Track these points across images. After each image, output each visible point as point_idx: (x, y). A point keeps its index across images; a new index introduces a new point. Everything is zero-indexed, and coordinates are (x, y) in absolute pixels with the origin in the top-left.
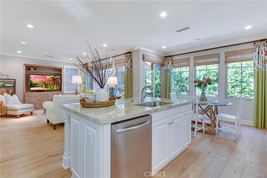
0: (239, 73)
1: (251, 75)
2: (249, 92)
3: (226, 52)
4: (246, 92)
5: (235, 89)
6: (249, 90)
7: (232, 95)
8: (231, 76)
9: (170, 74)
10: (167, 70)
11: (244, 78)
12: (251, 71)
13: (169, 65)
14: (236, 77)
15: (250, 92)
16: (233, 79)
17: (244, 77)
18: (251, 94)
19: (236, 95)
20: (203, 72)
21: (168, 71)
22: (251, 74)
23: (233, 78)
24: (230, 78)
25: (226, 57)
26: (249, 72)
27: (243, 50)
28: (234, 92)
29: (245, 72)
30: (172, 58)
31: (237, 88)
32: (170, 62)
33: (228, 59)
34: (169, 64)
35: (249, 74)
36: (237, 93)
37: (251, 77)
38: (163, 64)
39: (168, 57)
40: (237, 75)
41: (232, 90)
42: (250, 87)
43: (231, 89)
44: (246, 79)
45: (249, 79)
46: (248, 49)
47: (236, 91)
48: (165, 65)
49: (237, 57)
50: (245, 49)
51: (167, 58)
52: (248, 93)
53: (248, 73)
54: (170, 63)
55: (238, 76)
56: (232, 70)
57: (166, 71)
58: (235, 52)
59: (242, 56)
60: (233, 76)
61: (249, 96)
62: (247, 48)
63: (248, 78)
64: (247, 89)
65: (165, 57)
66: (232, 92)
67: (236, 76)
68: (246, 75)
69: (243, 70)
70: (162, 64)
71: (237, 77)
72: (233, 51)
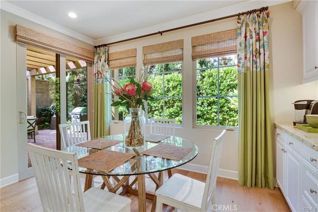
0: (216, 85)
1: (230, 88)
2: (227, 111)
3: (194, 38)
4: (225, 112)
5: (212, 107)
6: (228, 108)
7: (208, 116)
8: (206, 88)
9: (103, 81)
10: (99, 73)
11: (221, 92)
12: (229, 82)
13: (101, 63)
14: (212, 91)
15: (229, 111)
16: (209, 93)
17: (222, 90)
18: (230, 115)
19: (212, 116)
20: (172, 83)
21: (100, 75)
22: (230, 86)
23: (210, 91)
24: (206, 92)
25: (193, 47)
26: (228, 83)
27: (220, 32)
28: (211, 111)
29: (223, 83)
30: (107, 50)
31: (214, 107)
32: (103, 57)
33: (197, 50)
34: (100, 60)
35: (228, 86)
36: (214, 113)
37: (230, 90)
38: (92, 61)
39: (99, 46)
40: (213, 87)
41: (209, 109)
42: (229, 105)
43: (207, 107)
44: (224, 92)
45: (227, 93)
46: (229, 30)
47: (213, 110)
48: (95, 62)
49: (211, 48)
50: (224, 31)
51: (98, 49)
52: (226, 113)
53: (226, 85)
54: (103, 59)
55: (215, 89)
56: (208, 81)
57: (97, 74)
58: (208, 38)
59: (219, 44)
60: (209, 89)
61: (228, 117)
62: (227, 30)
63: (226, 91)
64: (226, 108)
65: (96, 47)
66: (208, 112)
67: (213, 89)
68: (224, 88)
69: (221, 80)
70: (89, 61)
71: (214, 91)
72: (205, 35)
